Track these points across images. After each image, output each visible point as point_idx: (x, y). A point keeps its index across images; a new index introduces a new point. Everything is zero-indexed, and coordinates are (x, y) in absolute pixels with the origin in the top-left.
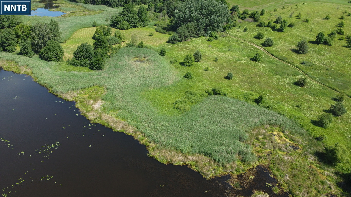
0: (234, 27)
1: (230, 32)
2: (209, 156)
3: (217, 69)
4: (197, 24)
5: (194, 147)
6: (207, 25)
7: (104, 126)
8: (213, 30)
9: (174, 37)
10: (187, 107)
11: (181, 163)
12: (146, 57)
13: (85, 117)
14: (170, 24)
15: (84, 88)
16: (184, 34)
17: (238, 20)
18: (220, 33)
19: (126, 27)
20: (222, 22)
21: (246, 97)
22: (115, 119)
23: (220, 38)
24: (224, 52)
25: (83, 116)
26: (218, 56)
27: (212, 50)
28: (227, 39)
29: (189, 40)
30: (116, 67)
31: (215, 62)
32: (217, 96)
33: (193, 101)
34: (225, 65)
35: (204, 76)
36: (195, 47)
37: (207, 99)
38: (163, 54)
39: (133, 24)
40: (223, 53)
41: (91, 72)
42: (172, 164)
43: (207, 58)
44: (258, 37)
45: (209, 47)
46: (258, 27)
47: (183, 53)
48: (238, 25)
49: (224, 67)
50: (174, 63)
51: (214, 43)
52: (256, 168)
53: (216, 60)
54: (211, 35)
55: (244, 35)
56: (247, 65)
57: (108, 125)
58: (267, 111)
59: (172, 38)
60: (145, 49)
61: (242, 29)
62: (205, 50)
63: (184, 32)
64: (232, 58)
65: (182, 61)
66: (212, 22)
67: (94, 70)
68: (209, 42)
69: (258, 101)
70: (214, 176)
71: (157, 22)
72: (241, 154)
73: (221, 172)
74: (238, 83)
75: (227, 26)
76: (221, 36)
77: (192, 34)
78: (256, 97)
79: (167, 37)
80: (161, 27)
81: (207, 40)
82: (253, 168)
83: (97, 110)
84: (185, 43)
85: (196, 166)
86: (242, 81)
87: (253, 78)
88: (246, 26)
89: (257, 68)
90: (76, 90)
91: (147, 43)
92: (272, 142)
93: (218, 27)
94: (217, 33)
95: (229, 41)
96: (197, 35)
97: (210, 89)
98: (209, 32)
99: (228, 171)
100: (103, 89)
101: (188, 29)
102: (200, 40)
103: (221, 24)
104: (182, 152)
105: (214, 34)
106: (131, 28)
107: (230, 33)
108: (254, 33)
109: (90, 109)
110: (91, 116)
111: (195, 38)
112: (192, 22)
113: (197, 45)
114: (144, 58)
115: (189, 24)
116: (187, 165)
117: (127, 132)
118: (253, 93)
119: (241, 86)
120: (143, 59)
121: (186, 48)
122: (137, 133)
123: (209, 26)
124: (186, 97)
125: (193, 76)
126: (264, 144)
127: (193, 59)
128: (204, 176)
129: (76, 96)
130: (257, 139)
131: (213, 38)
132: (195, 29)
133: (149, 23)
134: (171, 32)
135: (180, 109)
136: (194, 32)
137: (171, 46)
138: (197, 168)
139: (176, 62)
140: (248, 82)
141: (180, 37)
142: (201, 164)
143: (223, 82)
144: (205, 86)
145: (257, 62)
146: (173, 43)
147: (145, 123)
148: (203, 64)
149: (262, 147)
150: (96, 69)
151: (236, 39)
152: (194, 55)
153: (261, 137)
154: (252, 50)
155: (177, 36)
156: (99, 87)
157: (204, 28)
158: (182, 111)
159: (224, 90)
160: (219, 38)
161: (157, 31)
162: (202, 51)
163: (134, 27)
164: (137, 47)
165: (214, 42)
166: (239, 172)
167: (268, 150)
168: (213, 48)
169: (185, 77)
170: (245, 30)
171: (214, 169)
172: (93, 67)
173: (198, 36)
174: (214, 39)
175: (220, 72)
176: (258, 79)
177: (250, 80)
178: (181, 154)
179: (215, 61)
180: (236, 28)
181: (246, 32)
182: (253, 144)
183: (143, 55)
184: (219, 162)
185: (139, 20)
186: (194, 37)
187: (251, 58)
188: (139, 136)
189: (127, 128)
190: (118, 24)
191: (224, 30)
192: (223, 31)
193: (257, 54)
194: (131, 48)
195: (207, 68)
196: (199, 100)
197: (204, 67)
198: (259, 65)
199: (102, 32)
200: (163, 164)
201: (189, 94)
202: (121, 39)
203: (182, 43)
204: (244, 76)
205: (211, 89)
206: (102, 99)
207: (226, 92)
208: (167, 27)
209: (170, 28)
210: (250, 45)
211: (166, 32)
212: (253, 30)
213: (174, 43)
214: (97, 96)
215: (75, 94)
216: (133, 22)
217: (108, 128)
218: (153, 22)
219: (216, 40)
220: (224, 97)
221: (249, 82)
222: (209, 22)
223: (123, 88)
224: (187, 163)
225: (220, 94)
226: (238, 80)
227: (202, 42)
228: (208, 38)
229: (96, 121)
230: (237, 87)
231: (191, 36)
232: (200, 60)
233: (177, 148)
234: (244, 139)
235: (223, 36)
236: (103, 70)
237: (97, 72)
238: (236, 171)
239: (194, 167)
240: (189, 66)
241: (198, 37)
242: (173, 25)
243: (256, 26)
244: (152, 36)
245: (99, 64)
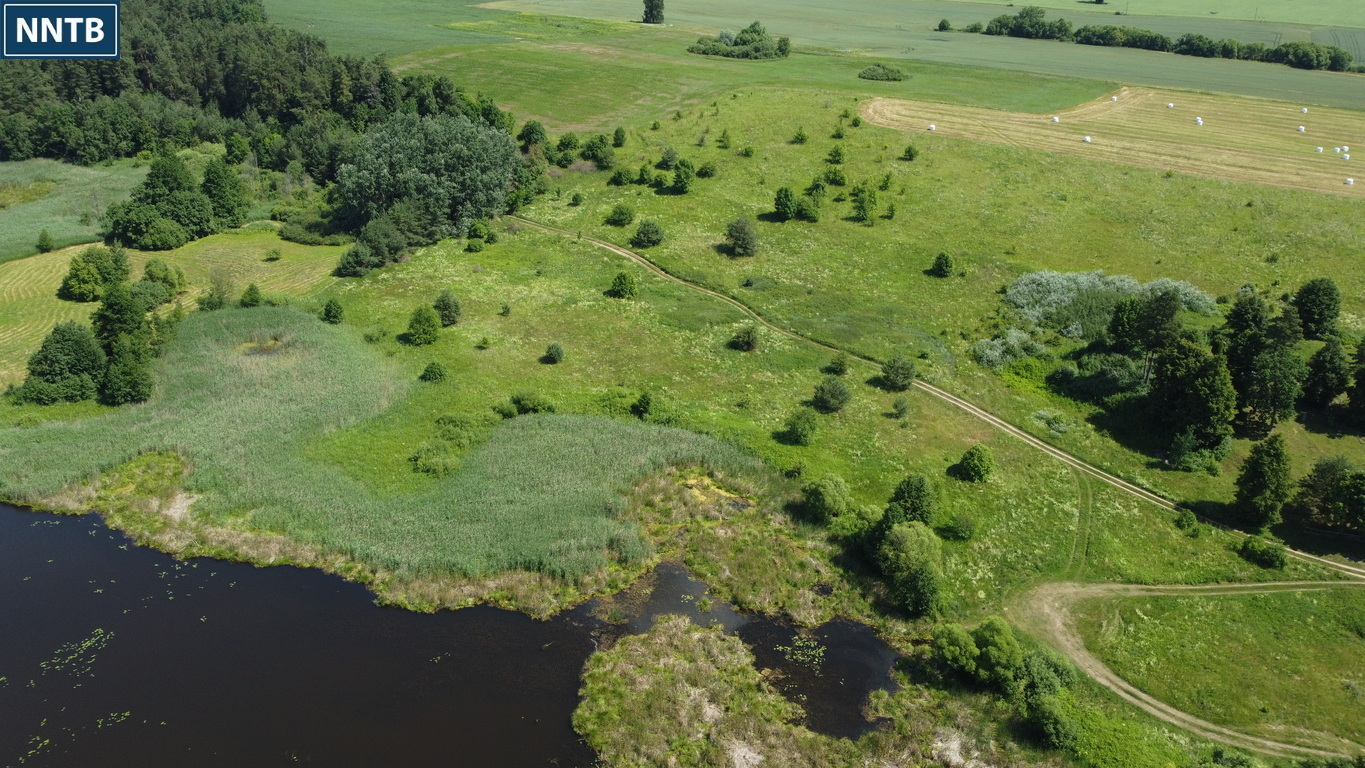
0: (541, 196)
1: (531, 212)
2: (539, 570)
3: (514, 339)
4: (421, 201)
5: (495, 555)
6: (455, 203)
7: (223, 561)
8: (479, 215)
9: (356, 254)
10: (452, 460)
11: (471, 602)
12: (281, 336)
13: (154, 549)
14: (326, 207)
15: (111, 466)
16: (386, 241)
17: (549, 171)
18: (499, 220)
19: (172, 240)
20: (500, 186)
21: (607, 403)
22: (249, 535)
23: (503, 237)
24: (523, 280)
25: (145, 548)
26: (510, 298)
27: (486, 281)
28: (527, 237)
29: (408, 257)
30: (193, 384)
31: (503, 319)
32: (531, 415)
33: (465, 441)
34: (534, 325)
35: (480, 365)
36: (431, 278)
37: (503, 430)
38: (335, 317)
39: (195, 224)
40: (521, 287)
41: (110, 414)
42: (447, 610)
43: (478, 309)
44: (618, 220)
45: (475, 272)
46: (613, 187)
47: (399, 305)
48: (552, 185)
49: (533, 328)
50: (378, 339)
51: (488, 257)
52: (655, 570)
53: (506, 312)
54: (475, 230)
55: (575, 219)
56: (596, 312)
57: (237, 555)
58: (666, 430)
59: (351, 259)
60: (269, 308)
61: (566, 199)
62: (467, 284)
63: (386, 235)
64: (552, 299)
65: (403, 329)
66: (468, 190)
67: (119, 404)
68: (472, 255)
69: (639, 410)
70: (558, 609)
71: (278, 208)
72: (615, 545)
73: (572, 596)
74: (580, 370)
75: (518, 196)
76: (504, 230)
77: (411, 235)
78: (635, 401)
79: (332, 255)
80: (300, 223)
81: (465, 250)
82: (648, 572)
83: (183, 524)
84: (397, 267)
85: (509, 600)
86: (590, 363)
87: (618, 350)
88: (578, 189)
89: (627, 318)
90: (86, 477)
91: (272, 285)
92: (685, 504)
93: (490, 202)
94: (491, 222)
95: (534, 243)
96: (430, 235)
97: (505, 400)
98: (467, 221)
99: (590, 592)
100: (177, 459)
101: (397, 222)
102: (442, 252)
103: (498, 194)
104: (465, 575)
105: (481, 226)
106: (192, 239)
107: (531, 215)
108: (605, 207)
109: (158, 525)
110: (173, 543)
111: (424, 249)
112: (405, 199)
113: (435, 271)
114: (276, 339)
115: (397, 206)
116: (486, 603)
117: (298, 561)
118: (625, 391)
119: (589, 375)
120: (271, 343)
121: (405, 287)
122: (329, 558)
123: (463, 205)
124: (443, 436)
125: (449, 372)
126: (667, 513)
127: (438, 321)
128: (533, 617)
129: (94, 495)
130: (650, 504)
131: (482, 241)
132: (420, 220)
133: (251, 214)
134: (340, 238)
135: (434, 471)
136: (419, 230)
137: (351, 285)
138: (513, 602)
139: (384, 335)
140: (607, 362)
141: (377, 251)
142: (522, 590)
143: (540, 375)
144: (490, 395)
145: (624, 301)
146: (355, 275)
147: (343, 527)
148: (468, 331)
149: (664, 519)
150: (126, 401)
151: (552, 234)
152: (436, 307)
153: (657, 499)
154: (606, 263)
155: (365, 251)
156: (160, 454)
157: (448, 211)
158: (441, 475)
159: (544, 396)
160: (500, 236)
161: (288, 239)
162: (456, 290)
163: (202, 234)
164: (237, 307)
165: (489, 253)
166: (616, 587)
167: (679, 525)
168: (489, 274)
169: (423, 378)
170: (576, 201)
171: (556, 596)
172: (112, 396)
173: (432, 239)
174: (486, 242)
175: (523, 346)
176: (633, 350)
177: (613, 356)
178: (464, 581)
179: (502, 314)
180: (548, 196)
181: (579, 208)
182: (641, 519)
183: (269, 332)
184: (563, 576)
185: (214, 209)
186: (421, 245)
187: (607, 289)
188: (337, 564)
189: (295, 550)
190: (138, 232)
191: (512, 208)
192: (509, 213)
193: (622, 278)
194: (217, 312)
195: (485, 341)
196: (481, 437)
197: (475, 338)
198: (633, 306)
199: (94, 270)
200: (423, 613)
201: (449, 426)
202: (172, 285)
203: (387, 272)
204: (593, 346)
205: (508, 399)
206: (188, 489)
207: (552, 402)
208: (320, 220)
209: (330, 222)
210: (599, 248)
211: (321, 239)
212: (599, 198)
213: (361, 276)
214: (166, 482)
215: (90, 491)
216: (195, 220)
217: (236, 562)
218: (267, 207)
219: (493, 246)
220: (549, 417)
221: (611, 363)
222: (461, 191)
223: (244, 443)
224: (486, 597)
225: (535, 411)
226: (580, 361)
227: (452, 259)
228: (465, 242)
229: (195, 550)
230: (578, 381)
231: (410, 244)
232: (458, 319)
233: (451, 569)
234: (617, 510)
235: (511, 229)
236: (151, 402)
237: (133, 410)
238: (609, 586)
239: (504, 604)
240: (429, 343)
241: (435, 243)
242: (339, 209)
243: (608, 184)
244: (277, 259)
245: (134, 385)
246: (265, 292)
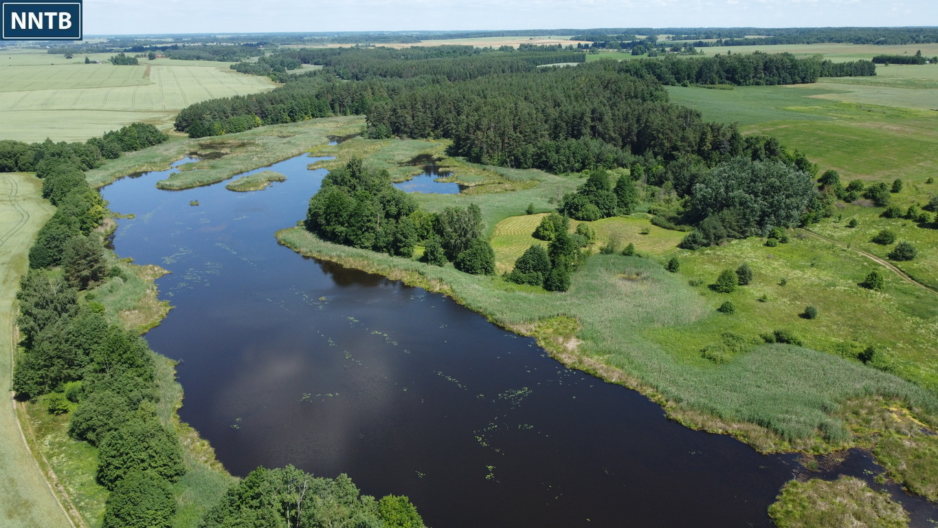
0: (826, 219)
1: (817, 228)
2: (767, 427)
3: (784, 300)
4: (742, 211)
5: (741, 411)
6: (764, 215)
7: (589, 374)
8: (778, 224)
9: (694, 236)
10: (727, 356)
11: (720, 431)
12: (641, 273)
13: (557, 360)
14: (681, 209)
15: (544, 318)
16: (714, 231)
17: (835, 203)
18: (792, 230)
19: (593, 216)
20: (798, 208)
21: (841, 349)
22: (604, 365)
23: (793, 241)
24: (801, 268)
25: (553, 358)
26: (788, 276)
27: (774, 264)
28: (810, 242)
29: (726, 243)
30: (590, 288)
31: (780, 287)
32: (785, 345)
33: (737, 349)
34: (801, 294)
35: (758, 310)
36: (738, 257)
37: (765, 348)
38: (674, 268)
39: (606, 209)
40: (798, 271)
41: (547, 294)
42: (705, 431)
43: (764, 279)
44: (882, 240)
45: (768, 258)
46: (883, 218)
47: (714, 269)
48: (836, 213)
49: (799, 296)
50: (697, 285)
51: (779, 251)
52: (849, 450)
53: (783, 283)
54: (774, 234)
55: (848, 236)
56: (849, 294)
57: (596, 373)
58: (881, 373)
59: (690, 239)
60: (637, 258)
61: (845, 222)
62: (761, 263)
63: (715, 228)
64: (817, 281)
65: (713, 282)
66: (775, 208)
67: (552, 290)
68: (768, 248)
69: (865, 357)
70: (775, 451)
71: (653, 206)
72: (823, 428)
73: (786, 447)
74: (827, 326)
75: (809, 217)
76: (795, 237)
77: (731, 230)
78: (862, 351)
79: (679, 236)
80: (664, 216)
81: (764, 245)
82: (843, 450)
83: (572, 352)
84: (717, 248)
85: (744, 437)
86: (835, 323)
87: (859, 319)
88: (856, 217)
89: (871, 302)
90: (531, 320)
91: (641, 246)
92: (883, 420)
93: (788, 217)
94: (786, 230)
95: (814, 247)
96: (743, 233)
97: (770, 331)
98: (769, 227)
99: (799, 449)
100: (575, 322)
101: (723, 221)
102: (749, 244)
103: (795, 213)
104: (720, 417)
105: (779, 231)
106: (603, 217)
107: (816, 230)
108: (874, 231)
109: (560, 350)
110: (568, 360)
111: (738, 240)
112: (732, 208)
113: (742, 253)
114: (638, 275)
115: (725, 211)
116: (729, 435)
117: (627, 385)
118: (857, 344)
119: (833, 331)
120: (635, 276)
121: (720, 260)
122: (644, 388)
123: (769, 217)
124: (724, 343)
125: (737, 310)
126: (868, 422)
127: (736, 280)
128: (757, 450)
129: (534, 329)
130: (856, 413)
131: (778, 241)
132: (738, 222)
133: (636, 209)
134: (686, 227)
135: (715, 359)
136: (736, 228)
137: (687, 254)
138: (746, 439)
139: (701, 283)
140: (848, 325)
141: (707, 237)
142: (753, 434)
143: (797, 323)
144: (760, 328)
145: (872, 291)
146: (691, 248)
147: (655, 374)
148: (754, 290)
149: (864, 424)
150: (556, 290)
151: (829, 243)
152: (736, 272)
153: (863, 412)
154: (865, 266)
155: (700, 235)
156: (567, 318)
157: (758, 219)
158: (718, 363)
159: (796, 334)
160: (790, 240)
161: (656, 224)
162: (752, 266)
163: (609, 215)
164: (620, 255)
165: (780, 249)
166: (818, 451)
167: (875, 431)
168: (777, 260)
169: (720, 310)
170: (852, 224)
171: (775, 444)
172: (550, 286)
173: (743, 235)
174: (780, 242)
175: (790, 305)
176: (871, 322)
177: (853, 323)
178: (719, 420)
179: (780, 285)
180: (831, 219)
181: (853, 230)
182: (847, 420)
183: (635, 270)
184: (782, 434)
185: (618, 202)
186: (736, 238)
187: (861, 282)
188: (649, 391)
189: (627, 379)
190: (577, 210)
191: (803, 224)
192: (800, 227)
193: (874, 275)
194: (609, 255)
195: (765, 297)
196: (748, 349)
197: (759, 295)
198: (877, 295)
199: (552, 225)
200: (690, 429)
201: (730, 339)
202: (589, 238)
203: (710, 250)
204: (840, 314)
205: (772, 331)
206: (578, 337)
207: (802, 340)
208: (676, 215)
209: (682, 218)
210: (862, 256)
211: (675, 227)
212: (871, 224)
213: (694, 249)
214: (568, 331)
215: (532, 326)
216: (607, 207)
217: (595, 377)
218: (646, 206)
219: (784, 245)
220: (797, 348)
221: (851, 326)
222: (769, 208)
223: (610, 321)
224: (730, 432)
225: (788, 342)
226: (828, 321)
227: (754, 248)
228: (765, 240)
229: (576, 366)
230: (824, 332)
231: (729, 236)
232: (750, 282)
233: (712, 411)
234: (831, 410)
235: (800, 237)
236: (568, 293)
237: (559, 294)
238: (813, 449)
239: (741, 438)
240: (728, 292)
241: (745, 238)
242: (689, 211)
243: (880, 216)
244: (647, 234)
245: (561, 282)
246: (637, 249)
